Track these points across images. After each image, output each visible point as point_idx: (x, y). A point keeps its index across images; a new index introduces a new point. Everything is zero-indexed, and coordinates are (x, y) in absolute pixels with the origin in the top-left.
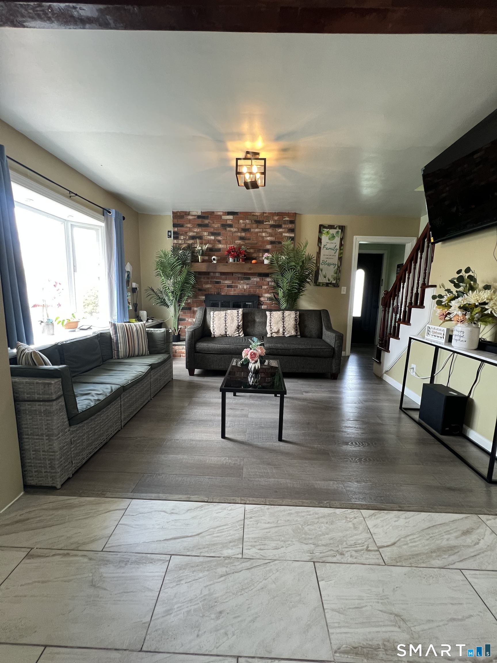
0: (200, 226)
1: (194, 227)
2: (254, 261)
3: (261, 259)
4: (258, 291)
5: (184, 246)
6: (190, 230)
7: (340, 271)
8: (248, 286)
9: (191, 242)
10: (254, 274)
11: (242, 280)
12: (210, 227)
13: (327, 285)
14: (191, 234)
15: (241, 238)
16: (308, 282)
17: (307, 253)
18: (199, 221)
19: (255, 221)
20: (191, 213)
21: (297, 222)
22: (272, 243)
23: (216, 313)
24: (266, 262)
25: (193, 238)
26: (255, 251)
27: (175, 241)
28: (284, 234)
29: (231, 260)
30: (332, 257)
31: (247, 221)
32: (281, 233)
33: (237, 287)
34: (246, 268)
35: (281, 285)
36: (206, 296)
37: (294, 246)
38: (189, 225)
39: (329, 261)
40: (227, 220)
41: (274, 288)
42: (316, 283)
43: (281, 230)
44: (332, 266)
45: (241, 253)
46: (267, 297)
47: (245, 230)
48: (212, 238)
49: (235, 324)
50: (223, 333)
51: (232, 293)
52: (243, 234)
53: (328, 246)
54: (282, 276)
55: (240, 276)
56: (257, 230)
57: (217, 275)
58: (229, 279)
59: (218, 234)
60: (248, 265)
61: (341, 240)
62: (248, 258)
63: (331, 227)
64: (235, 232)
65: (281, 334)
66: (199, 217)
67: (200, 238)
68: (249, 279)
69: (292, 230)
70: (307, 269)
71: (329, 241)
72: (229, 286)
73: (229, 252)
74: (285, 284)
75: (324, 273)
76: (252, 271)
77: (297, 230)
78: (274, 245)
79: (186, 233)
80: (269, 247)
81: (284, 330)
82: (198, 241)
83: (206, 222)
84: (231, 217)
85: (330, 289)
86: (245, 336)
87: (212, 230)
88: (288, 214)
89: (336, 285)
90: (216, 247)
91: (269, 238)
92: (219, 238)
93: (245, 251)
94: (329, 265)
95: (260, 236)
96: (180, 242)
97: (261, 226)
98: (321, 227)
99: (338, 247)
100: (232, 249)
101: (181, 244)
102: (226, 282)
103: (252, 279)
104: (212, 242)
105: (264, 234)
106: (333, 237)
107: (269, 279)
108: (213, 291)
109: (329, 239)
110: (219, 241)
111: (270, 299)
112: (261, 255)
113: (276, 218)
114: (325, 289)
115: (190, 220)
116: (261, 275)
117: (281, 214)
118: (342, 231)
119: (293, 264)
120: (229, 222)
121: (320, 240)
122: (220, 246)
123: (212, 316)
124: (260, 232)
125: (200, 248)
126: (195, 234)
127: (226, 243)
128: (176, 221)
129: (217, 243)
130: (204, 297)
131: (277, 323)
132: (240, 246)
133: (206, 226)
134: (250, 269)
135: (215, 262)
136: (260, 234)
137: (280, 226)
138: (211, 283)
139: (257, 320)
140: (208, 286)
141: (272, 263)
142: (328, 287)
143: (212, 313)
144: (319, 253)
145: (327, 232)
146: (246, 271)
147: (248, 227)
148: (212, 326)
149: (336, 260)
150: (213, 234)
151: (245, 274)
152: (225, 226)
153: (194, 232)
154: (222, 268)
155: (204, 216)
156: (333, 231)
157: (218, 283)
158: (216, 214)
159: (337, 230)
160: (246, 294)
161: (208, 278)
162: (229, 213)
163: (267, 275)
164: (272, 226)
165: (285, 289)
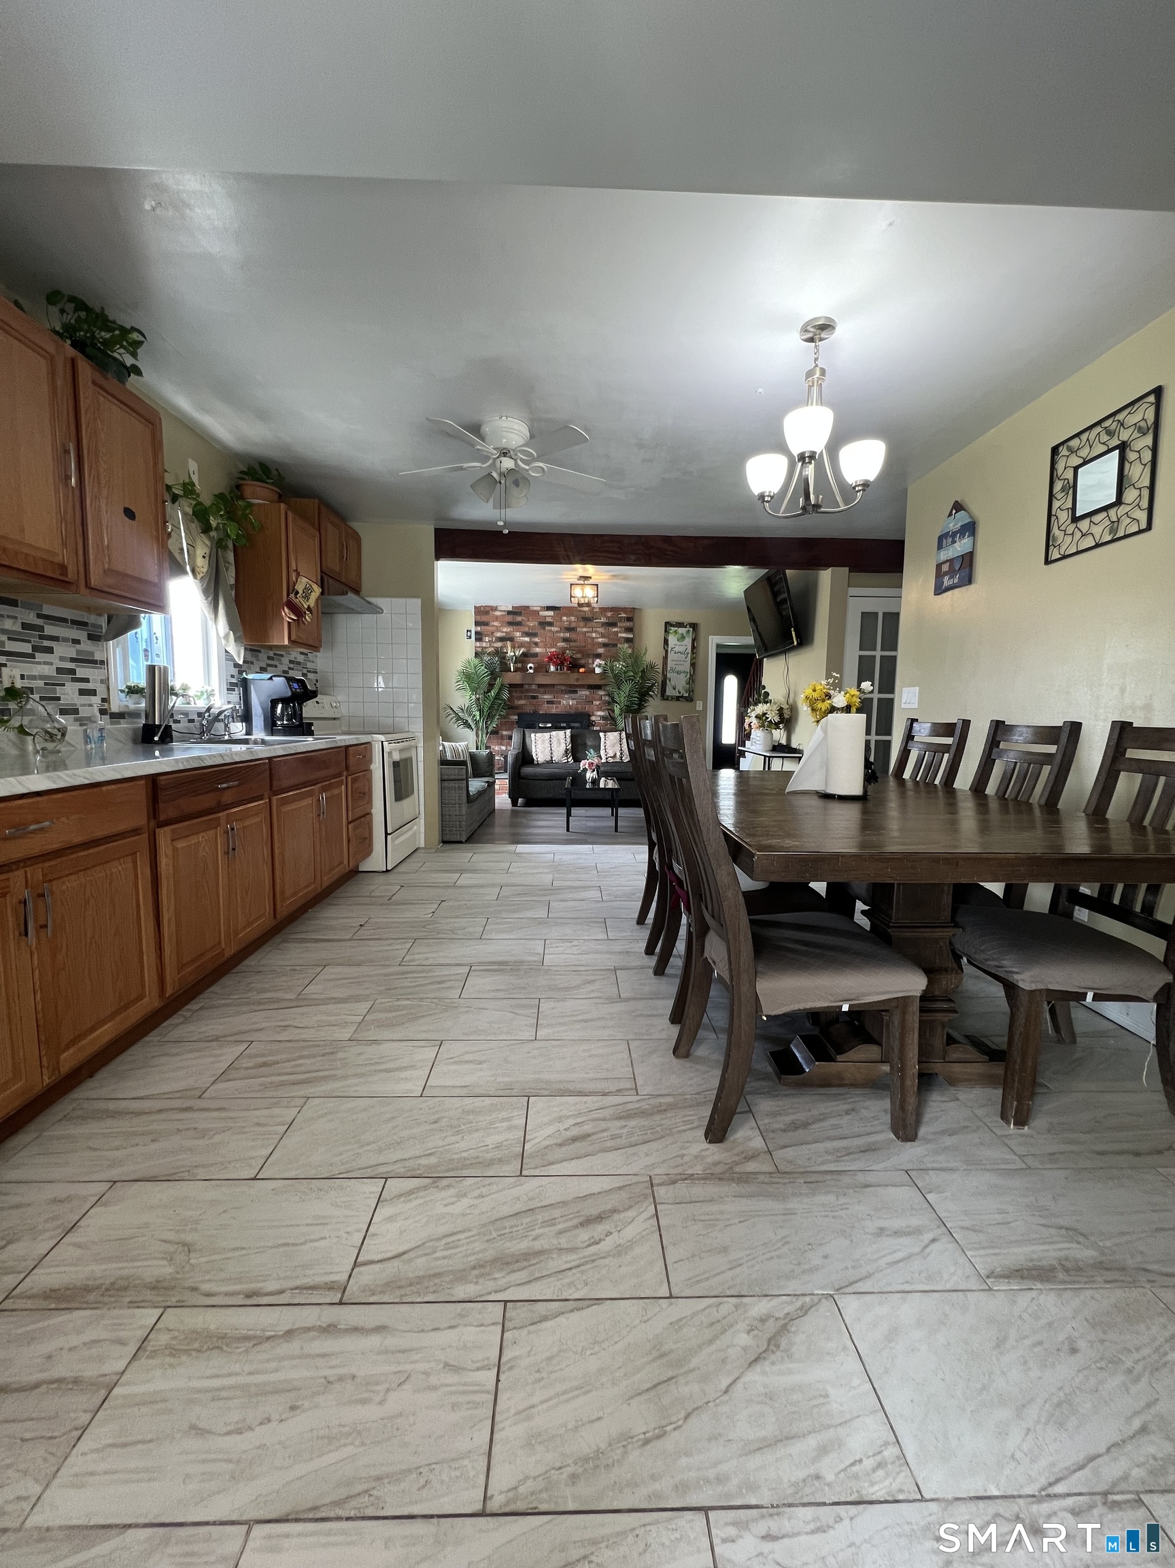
0: (510, 624)
1: (502, 626)
2: (582, 670)
3: (590, 666)
4: (587, 708)
5: (490, 650)
6: (498, 629)
7: (693, 681)
8: (575, 702)
9: (499, 644)
10: (582, 686)
11: (566, 693)
12: (524, 626)
13: (678, 698)
14: (499, 634)
15: (565, 640)
16: (651, 696)
17: (648, 660)
18: (510, 618)
19: (582, 618)
20: (499, 608)
21: (636, 619)
22: (605, 645)
23: (538, 735)
24: (598, 670)
25: (501, 639)
26: (583, 656)
27: (478, 644)
28: (619, 635)
29: (552, 668)
30: (683, 663)
31: (573, 618)
32: (616, 633)
33: (560, 703)
34: (572, 678)
35: (617, 699)
36: (519, 715)
37: (633, 651)
38: (496, 624)
39: (680, 668)
40: (545, 617)
41: (609, 703)
42: (664, 697)
43: (615, 629)
44: (683, 675)
45: (565, 659)
46: (600, 716)
47: (569, 629)
48: (527, 639)
49: (563, 748)
50: (548, 758)
51: (554, 711)
52: (567, 635)
53: (677, 649)
54: (619, 688)
55: (563, 688)
56: (585, 630)
57: (534, 687)
58: (549, 693)
59: (535, 635)
60: (575, 675)
61: (693, 641)
62: (574, 666)
63: (680, 625)
64: (557, 632)
65: (618, 760)
66: (509, 613)
67: (511, 639)
68: (576, 692)
69: (630, 630)
70: (649, 680)
71: (678, 643)
72: (548, 702)
73: (550, 659)
74: (622, 697)
75: (673, 684)
76: (580, 683)
77: (636, 630)
78: (608, 648)
79: (493, 633)
80: (601, 651)
81: (621, 754)
82: (509, 644)
83: (519, 619)
84: (551, 613)
85: (683, 705)
86: (575, 761)
87: (526, 629)
88: (624, 610)
89: (689, 699)
90: (532, 652)
91: (600, 640)
92: (536, 640)
93: (571, 657)
94: (678, 673)
95: (589, 637)
96: (484, 645)
97: (590, 624)
98: (668, 625)
99: (689, 650)
100: (554, 655)
101: (486, 648)
102: (545, 697)
103: (580, 693)
104: (526, 645)
105: (594, 635)
106: (683, 637)
107: (601, 693)
108: (529, 709)
109: (678, 640)
110: (536, 644)
111: (604, 718)
112: (590, 661)
113: (609, 614)
114: (675, 703)
115: (497, 617)
116: (590, 687)
117: (614, 610)
118: (694, 629)
119: (632, 674)
120: (549, 620)
121: (666, 642)
122: (538, 650)
123: (533, 739)
124: (589, 632)
125: (512, 654)
126: (504, 634)
127: (545, 646)
128: (479, 618)
129: (533, 645)
130: (516, 717)
131: (614, 746)
132: (564, 650)
133: (519, 624)
134: (578, 680)
135: (531, 671)
136: (590, 634)
137: (614, 625)
138: (526, 698)
139: (589, 743)
140: (522, 702)
141: (604, 672)
142: (678, 702)
143: (533, 735)
144: (666, 658)
145: (675, 631)
146: (572, 682)
147: (573, 625)
148: (534, 750)
149: (687, 667)
150: (527, 634)
151: (570, 686)
152: (544, 624)
153: (502, 632)
154: (542, 679)
155: (516, 612)
156: (682, 630)
157: (534, 697)
158: (531, 609)
159: (687, 629)
160: (573, 711)
161: (522, 692)
162: (549, 608)
163: (599, 687)
164: (603, 624)
165: (622, 705)
